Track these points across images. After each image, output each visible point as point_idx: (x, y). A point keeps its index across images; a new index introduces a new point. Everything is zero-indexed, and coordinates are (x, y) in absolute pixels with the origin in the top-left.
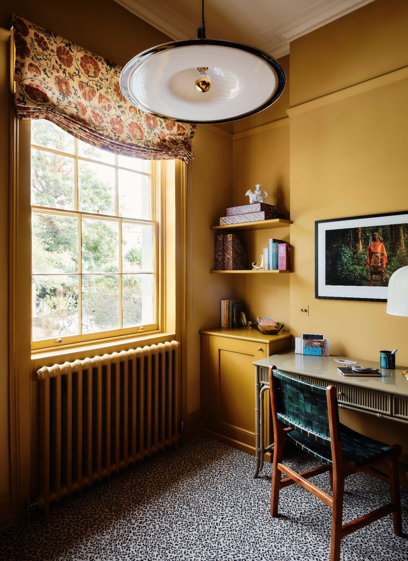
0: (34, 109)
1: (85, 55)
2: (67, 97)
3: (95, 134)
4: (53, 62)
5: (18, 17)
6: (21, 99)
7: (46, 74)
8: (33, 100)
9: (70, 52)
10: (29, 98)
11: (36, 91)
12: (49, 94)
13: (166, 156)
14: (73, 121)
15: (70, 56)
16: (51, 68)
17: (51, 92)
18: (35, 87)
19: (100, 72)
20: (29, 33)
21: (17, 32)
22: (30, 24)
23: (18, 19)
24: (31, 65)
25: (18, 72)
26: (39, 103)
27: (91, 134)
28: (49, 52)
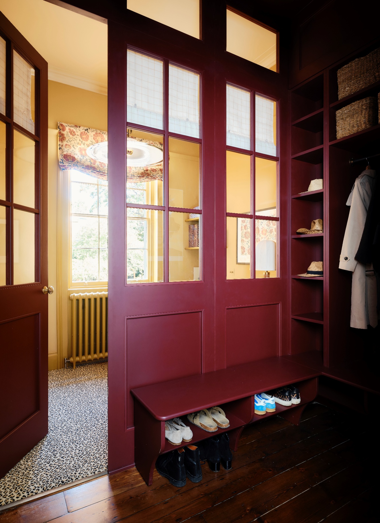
0: (68, 166)
1: (96, 133)
2: (85, 157)
3: (100, 173)
4: (78, 141)
5: (61, 123)
6: (62, 161)
7: (74, 147)
8: (67, 161)
9: (88, 133)
10: (65, 160)
11: (69, 157)
12: (76, 157)
13: (147, 179)
14: (87, 169)
15: (88, 135)
16: (77, 144)
17: (77, 156)
18: (69, 155)
19: (105, 140)
20: (66, 129)
21: (60, 130)
22: (67, 125)
23: (61, 124)
24: (66, 145)
25: (60, 149)
26: (70, 162)
27: (98, 174)
28: (76, 136)
